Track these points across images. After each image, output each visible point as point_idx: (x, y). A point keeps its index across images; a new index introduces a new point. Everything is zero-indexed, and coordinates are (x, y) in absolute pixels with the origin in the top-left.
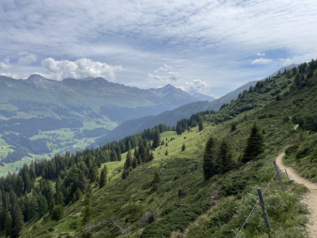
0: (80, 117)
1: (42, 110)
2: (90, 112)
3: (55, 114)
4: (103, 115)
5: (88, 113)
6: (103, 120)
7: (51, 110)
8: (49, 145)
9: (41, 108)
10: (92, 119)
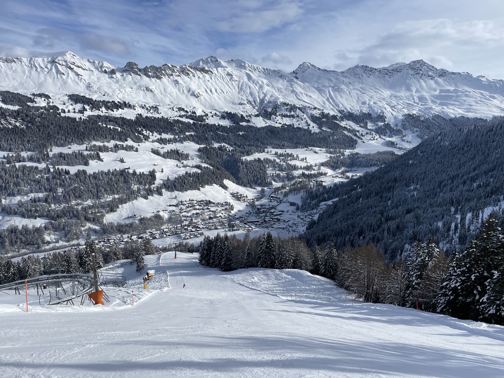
0: (358, 131)
1: (293, 116)
2: (381, 124)
3: (312, 124)
4: (405, 129)
5: (377, 125)
6: (403, 140)
7: (309, 117)
8: (270, 171)
9: (292, 113)
10: (380, 137)
